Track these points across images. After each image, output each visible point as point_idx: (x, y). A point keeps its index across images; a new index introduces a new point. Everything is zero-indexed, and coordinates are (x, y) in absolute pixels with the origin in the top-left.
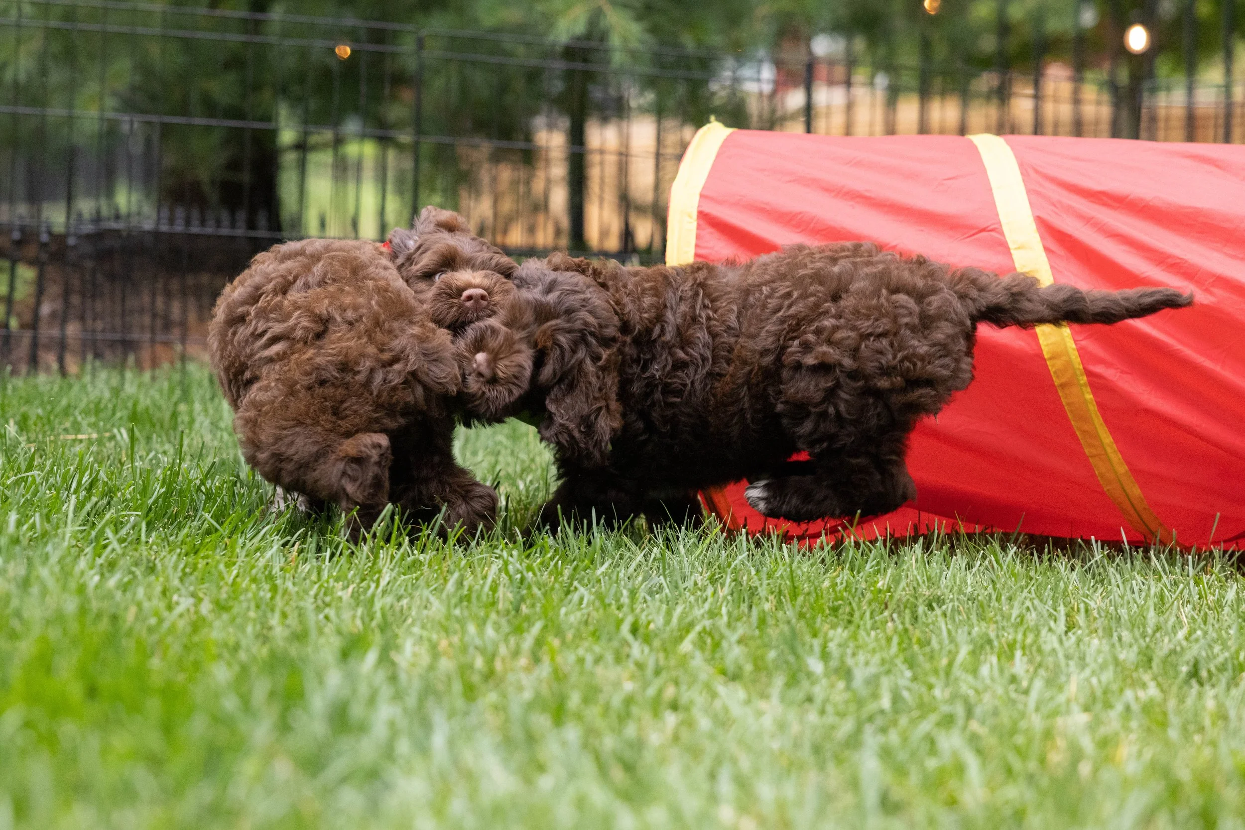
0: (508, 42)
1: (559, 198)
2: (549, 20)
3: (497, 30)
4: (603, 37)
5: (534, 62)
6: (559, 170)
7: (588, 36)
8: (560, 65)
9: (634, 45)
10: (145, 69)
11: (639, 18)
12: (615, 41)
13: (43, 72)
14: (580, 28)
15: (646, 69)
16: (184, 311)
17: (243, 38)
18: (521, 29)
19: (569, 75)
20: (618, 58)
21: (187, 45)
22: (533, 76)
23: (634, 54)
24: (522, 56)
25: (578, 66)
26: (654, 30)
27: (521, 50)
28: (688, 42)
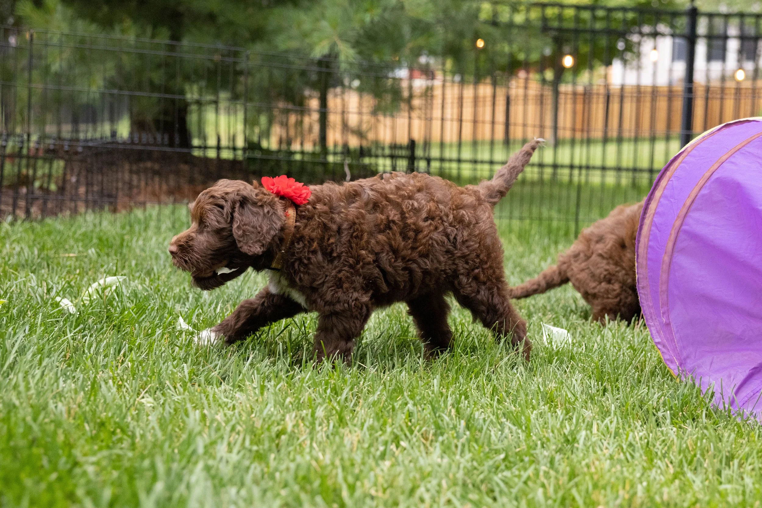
0: (291, 57)
1: (316, 128)
2: (311, 47)
3: (287, 51)
4: (336, 56)
5: (303, 67)
6: (315, 116)
7: (329, 56)
8: (315, 68)
9: (351, 60)
10: (120, 68)
11: (353, 47)
12: (342, 57)
13: (70, 68)
14: (326, 51)
15: (356, 71)
16: (139, 180)
17: (168, 54)
18: (297, 51)
19: (320, 73)
20: (343, 66)
21: (141, 56)
22: (303, 73)
23: (351, 64)
24: (298, 64)
25: (324, 70)
26: (360, 53)
27: (297, 61)
28: (376, 59)
